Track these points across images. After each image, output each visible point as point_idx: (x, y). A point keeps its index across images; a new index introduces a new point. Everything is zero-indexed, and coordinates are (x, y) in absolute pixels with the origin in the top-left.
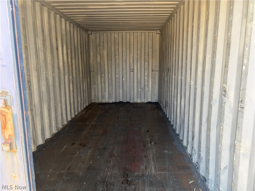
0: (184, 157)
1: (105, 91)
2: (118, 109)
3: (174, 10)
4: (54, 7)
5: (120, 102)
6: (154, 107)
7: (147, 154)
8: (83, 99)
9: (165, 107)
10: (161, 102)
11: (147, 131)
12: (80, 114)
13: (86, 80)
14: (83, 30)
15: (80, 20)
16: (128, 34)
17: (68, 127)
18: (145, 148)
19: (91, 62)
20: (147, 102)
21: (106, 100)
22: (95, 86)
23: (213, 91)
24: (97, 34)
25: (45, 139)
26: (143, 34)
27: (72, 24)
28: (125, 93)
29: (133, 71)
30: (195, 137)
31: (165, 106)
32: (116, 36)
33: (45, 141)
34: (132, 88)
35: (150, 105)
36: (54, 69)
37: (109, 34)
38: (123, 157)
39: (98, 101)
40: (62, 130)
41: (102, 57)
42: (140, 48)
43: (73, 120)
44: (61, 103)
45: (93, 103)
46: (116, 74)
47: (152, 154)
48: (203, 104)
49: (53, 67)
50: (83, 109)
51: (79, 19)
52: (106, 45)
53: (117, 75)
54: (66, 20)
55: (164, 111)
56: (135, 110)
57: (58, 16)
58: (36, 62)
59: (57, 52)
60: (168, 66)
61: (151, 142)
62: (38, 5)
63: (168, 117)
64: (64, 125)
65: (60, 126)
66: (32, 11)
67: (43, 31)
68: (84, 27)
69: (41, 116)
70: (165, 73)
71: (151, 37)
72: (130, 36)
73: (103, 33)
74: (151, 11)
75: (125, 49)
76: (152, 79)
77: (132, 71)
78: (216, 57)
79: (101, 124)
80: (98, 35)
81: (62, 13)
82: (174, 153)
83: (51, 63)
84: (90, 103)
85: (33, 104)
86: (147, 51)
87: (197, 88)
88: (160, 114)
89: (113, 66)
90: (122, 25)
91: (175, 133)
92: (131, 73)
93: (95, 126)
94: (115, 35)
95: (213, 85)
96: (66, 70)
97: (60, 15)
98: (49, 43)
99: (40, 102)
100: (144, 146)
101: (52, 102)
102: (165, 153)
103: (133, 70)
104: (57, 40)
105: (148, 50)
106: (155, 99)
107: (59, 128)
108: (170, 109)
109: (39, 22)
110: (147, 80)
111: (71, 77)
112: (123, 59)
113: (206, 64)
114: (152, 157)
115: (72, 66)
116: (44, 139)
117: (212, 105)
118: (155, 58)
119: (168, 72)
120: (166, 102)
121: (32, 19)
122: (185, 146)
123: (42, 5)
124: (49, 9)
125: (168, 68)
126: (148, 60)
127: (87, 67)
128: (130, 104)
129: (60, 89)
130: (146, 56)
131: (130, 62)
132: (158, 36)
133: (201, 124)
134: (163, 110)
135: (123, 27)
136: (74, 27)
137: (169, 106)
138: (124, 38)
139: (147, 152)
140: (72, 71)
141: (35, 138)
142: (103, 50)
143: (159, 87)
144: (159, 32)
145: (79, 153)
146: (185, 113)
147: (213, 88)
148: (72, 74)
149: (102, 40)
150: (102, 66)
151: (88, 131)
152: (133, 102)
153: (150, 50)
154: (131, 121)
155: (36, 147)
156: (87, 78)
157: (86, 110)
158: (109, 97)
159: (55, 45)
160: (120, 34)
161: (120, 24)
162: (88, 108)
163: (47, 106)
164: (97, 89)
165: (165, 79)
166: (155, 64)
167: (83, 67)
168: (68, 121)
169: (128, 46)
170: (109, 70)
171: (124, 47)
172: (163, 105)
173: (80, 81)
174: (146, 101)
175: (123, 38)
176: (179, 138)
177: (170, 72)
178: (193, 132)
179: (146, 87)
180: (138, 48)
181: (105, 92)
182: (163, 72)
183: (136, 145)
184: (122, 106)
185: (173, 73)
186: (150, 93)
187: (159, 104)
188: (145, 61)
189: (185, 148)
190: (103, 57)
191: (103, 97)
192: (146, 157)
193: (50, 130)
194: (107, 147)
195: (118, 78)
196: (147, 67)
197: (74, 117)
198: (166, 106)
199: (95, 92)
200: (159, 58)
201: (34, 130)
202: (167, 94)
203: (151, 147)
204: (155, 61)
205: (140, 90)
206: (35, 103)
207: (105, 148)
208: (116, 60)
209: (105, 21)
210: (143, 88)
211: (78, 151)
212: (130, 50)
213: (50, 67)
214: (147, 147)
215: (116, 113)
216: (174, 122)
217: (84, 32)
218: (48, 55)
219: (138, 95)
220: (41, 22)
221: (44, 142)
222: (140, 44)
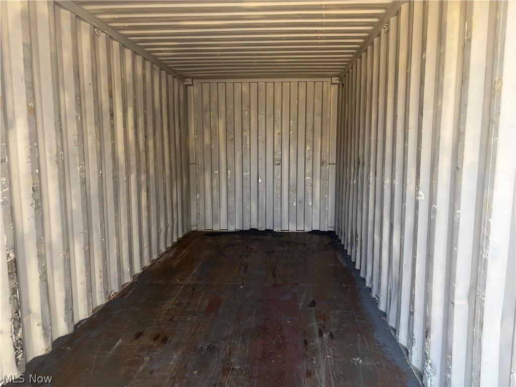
0: (403, 376)
1: (220, 205)
2: (248, 248)
3: (374, 30)
4: (105, 22)
5: (252, 230)
6: (326, 244)
7: (312, 368)
8: (170, 225)
9: (352, 245)
10: (342, 233)
11: (312, 303)
12: (164, 257)
13: (179, 182)
14: (174, 77)
15: (166, 54)
16: (270, 85)
17: (134, 289)
18: (306, 348)
19: (192, 144)
20: (311, 230)
21: (222, 225)
22: (198, 195)
23: (492, 224)
24: (203, 84)
25: (76, 322)
26: (302, 85)
27: (150, 63)
28: (262, 211)
29: (281, 164)
30: (431, 332)
31: (352, 242)
32: (245, 88)
33: (76, 326)
34: (277, 200)
35: (317, 237)
36: (103, 161)
37: (229, 86)
38: (254, 375)
39: (205, 227)
40: (118, 298)
41: (214, 134)
42: (296, 115)
43: (146, 273)
44: (118, 235)
45: (194, 231)
46: (244, 169)
47: (323, 368)
48: (456, 252)
49: (101, 155)
50: (169, 245)
51: (165, 51)
52: (222, 108)
53: (246, 172)
54: (135, 53)
55: (349, 254)
56: (284, 250)
57: (116, 44)
58: (57, 145)
59: (111, 124)
60: (358, 154)
61: (321, 334)
62: (66, 17)
63: (357, 267)
64: (124, 285)
65: (115, 289)
66: (50, 30)
67: (77, 75)
68: (176, 69)
69: (65, 270)
70: (350, 168)
71: (318, 93)
72: (273, 88)
73: (218, 83)
74: (321, 32)
75: (263, 116)
76: (322, 181)
77: (278, 164)
78: (499, 135)
79: (207, 284)
80: (206, 86)
81: (125, 37)
82: (377, 364)
83: (96, 147)
84: (186, 232)
85: (47, 240)
86: (309, 121)
87: (437, 211)
88: (341, 259)
89: (238, 154)
90: (256, 66)
91: (378, 308)
92: (276, 167)
93: (194, 289)
94: (243, 87)
95: (489, 207)
96: (133, 162)
97: (120, 43)
98: (92, 101)
99: (63, 236)
100: (306, 343)
101: (96, 236)
102: (356, 363)
103: (280, 162)
104: (111, 96)
105: (312, 119)
106: (327, 225)
107: (113, 293)
108: (363, 251)
109: (67, 55)
110: (311, 182)
111: (143, 177)
112: (259, 137)
113: (465, 151)
114: (324, 374)
115: (146, 152)
116: (71, 322)
117: (486, 259)
118: (328, 137)
119: (358, 168)
120: (354, 233)
121: (51, 46)
122: (402, 346)
123: (77, 16)
124: (95, 27)
125: (359, 158)
126: (312, 140)
127: (183, 155)
128: (274, 236)
129: (117, 204)
130: (309, 133)
131: (275, 145)
132: (334, 90)
133: (449, 302)
134: (346, 250)
135: (259, 69)
136: (152, 69)
137: (361, 243)
138: (262, 93)
139: (313, 359)
140: (146, 165)
141: (48, 322)
142: (217, 119)
143: (336, 197)
144: (336, 80)
145: (150, 360)
146: (404, 266)
147: (490, 216)
148: (147, 170)
149: (214, 99)
150: (213, 151)
151: (177, 302)
152: (280, 230)
153: (318, 119)
154: (274, 276)
155: (50, 344)
156: (182, 179)
157: (177, 248)
158: (228, 219)
159: (106, 106)
160: (254, 86)
161: (252, 62)
162: (180, 244)
163: (83, 245)
164: (202, 201)
165: (350, 183)
166: (328, 150)
167: (173, 154)
168: (135, 275)
169: (270, 111)
170: (229, 161)
171: (262, 112)
172: (346, 240)
173: (165, 185)
174: (307, 229)
175: (260, 93)
176: (386, 324)
177: (363, 168)
178: (427, 319)
179: (308, 198)
180: (291, 114)
181: (220, 208)
182: (345, 167)
183: (286, 341)
184: (257, 240)
185: (371, 171)
186: (317, 211)
187: (337, 236)
188: (307, 142)
189: (405, 352)
190: (217, 134)
191: (215, 219)
192: (309, 374)
193: (88, 301)
194: (217, 345)
195: (247, 179)
196: (310, 156)
197: (149, 264)
198: (354, 242)
199: (198, 208)
200: (336, 137)
201: (47, 305)
202: (357, 217)
203: (322, 346)
204: (328, 142)
205: (295, 204)
206: (53, 238)
207: (211, 349)
208: (244, 139)
209: (221, 55)
210: (301, 200)
211: (148, 354)
212: (275, 120)
213: (92, 156)
214: (313, 346)
215: (241, 256)
216: (373, 282)
217: (176, 80)
218: (88, 129)
219: (290, 216)
220: (72, 55)
221: (72, 330)
222: (297, 106)
